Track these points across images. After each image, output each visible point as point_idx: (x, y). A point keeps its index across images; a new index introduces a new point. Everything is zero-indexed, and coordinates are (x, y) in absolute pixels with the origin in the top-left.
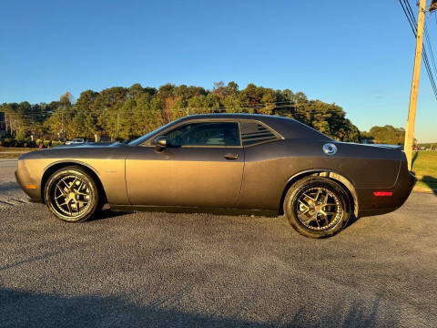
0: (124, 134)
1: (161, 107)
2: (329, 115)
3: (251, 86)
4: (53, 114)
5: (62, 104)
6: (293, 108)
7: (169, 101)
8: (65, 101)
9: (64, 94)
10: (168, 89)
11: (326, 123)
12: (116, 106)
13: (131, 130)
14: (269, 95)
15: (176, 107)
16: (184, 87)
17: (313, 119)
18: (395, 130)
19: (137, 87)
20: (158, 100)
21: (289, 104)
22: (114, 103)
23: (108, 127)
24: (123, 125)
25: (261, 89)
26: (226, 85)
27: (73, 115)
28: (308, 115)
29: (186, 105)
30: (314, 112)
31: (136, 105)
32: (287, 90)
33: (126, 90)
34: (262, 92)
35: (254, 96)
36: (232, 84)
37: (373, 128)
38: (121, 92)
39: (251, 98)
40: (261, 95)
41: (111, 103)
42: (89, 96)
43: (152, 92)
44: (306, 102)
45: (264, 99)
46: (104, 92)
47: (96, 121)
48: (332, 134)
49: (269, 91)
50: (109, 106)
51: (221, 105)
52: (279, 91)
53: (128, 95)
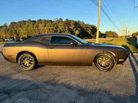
0: (26, 36)
1: (37, 27)
2: (91, 28)
3: (67, 20)
4: (1, 30)
5: (4, 27)
6: (80, 26)
7: (40, 25)
8: (5, 26)
9: (5, 23)
10: (40, 21)
11: (91, 31)
12: (22, 27)
13: (28, 35)
14: (73, 22)
15: (42, 27)
16: (45, 20)
17: (87, 30)
18: (112, 32)
19: (30, 20)
20: (36, 24)
21: (79, 25)
22: (22, 26)
23: (20, 34)
24: (25, 33)
25: (70, 20)
26: (59, 19)
27: (8, 30)
28: (85, 29)
29: (45, 26)
30: (87, 27)
31: (29, 26)
32: (79, 21)
33: (26, 21)
34: (70, 21)
35: (68, 23)
36: (61, 19)
37: (106, 32)
38: (24, 22)
39: (67, 23)
40: (70, 23)
41: (21, 26)
42: (13, 24)
43: (34, 22)
44: (84, 24)
45: (71, 23)
46: (18, 22)
47: (16, 32)
48: (93, 34)
49: (73, 21)
50: (20, 27)
51: (57, 26)
52: (76, 21)
53: (27, 23)
